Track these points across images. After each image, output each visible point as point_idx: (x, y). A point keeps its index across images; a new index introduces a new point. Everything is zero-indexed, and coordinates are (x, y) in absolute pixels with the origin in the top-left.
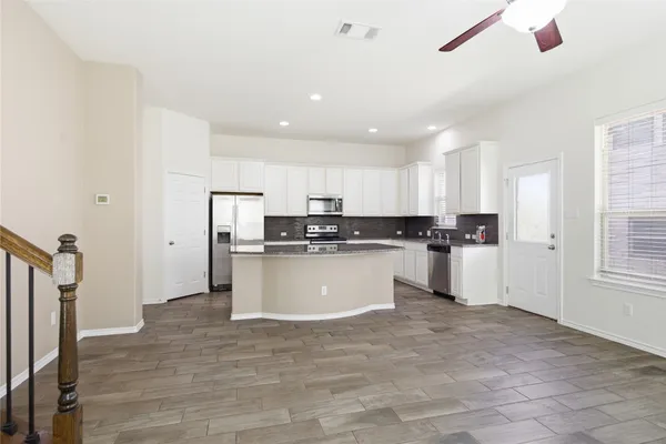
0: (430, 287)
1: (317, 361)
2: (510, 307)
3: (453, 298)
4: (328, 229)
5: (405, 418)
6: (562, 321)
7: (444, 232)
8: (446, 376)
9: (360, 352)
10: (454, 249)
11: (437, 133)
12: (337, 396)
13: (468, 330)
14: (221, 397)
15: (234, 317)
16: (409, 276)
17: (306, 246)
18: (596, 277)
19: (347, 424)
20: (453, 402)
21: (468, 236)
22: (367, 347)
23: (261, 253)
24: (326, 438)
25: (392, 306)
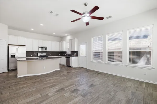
0: (66, 65)
1: (44, 83)
2: (80, 67)
3: (70, 66)
4: (43, 54)
5: (66, 89)
6: (87, 68)
7: (68, 54)
8: (71, 80)
9: (54, 79)
10: (70, 57)
11: (67, 36)
12: (51, 89)
13: (73, 72)
14: (20, 96)
15: (18, 77)
16: (62, 63)
17: (38, 58)
18: (92, 61)
19: (54, 93)
20: (73, 84)
21: (73, 55)
22: (56, 78)
23: (25, 60)
24: (50, 97)
25: (59, 69)
